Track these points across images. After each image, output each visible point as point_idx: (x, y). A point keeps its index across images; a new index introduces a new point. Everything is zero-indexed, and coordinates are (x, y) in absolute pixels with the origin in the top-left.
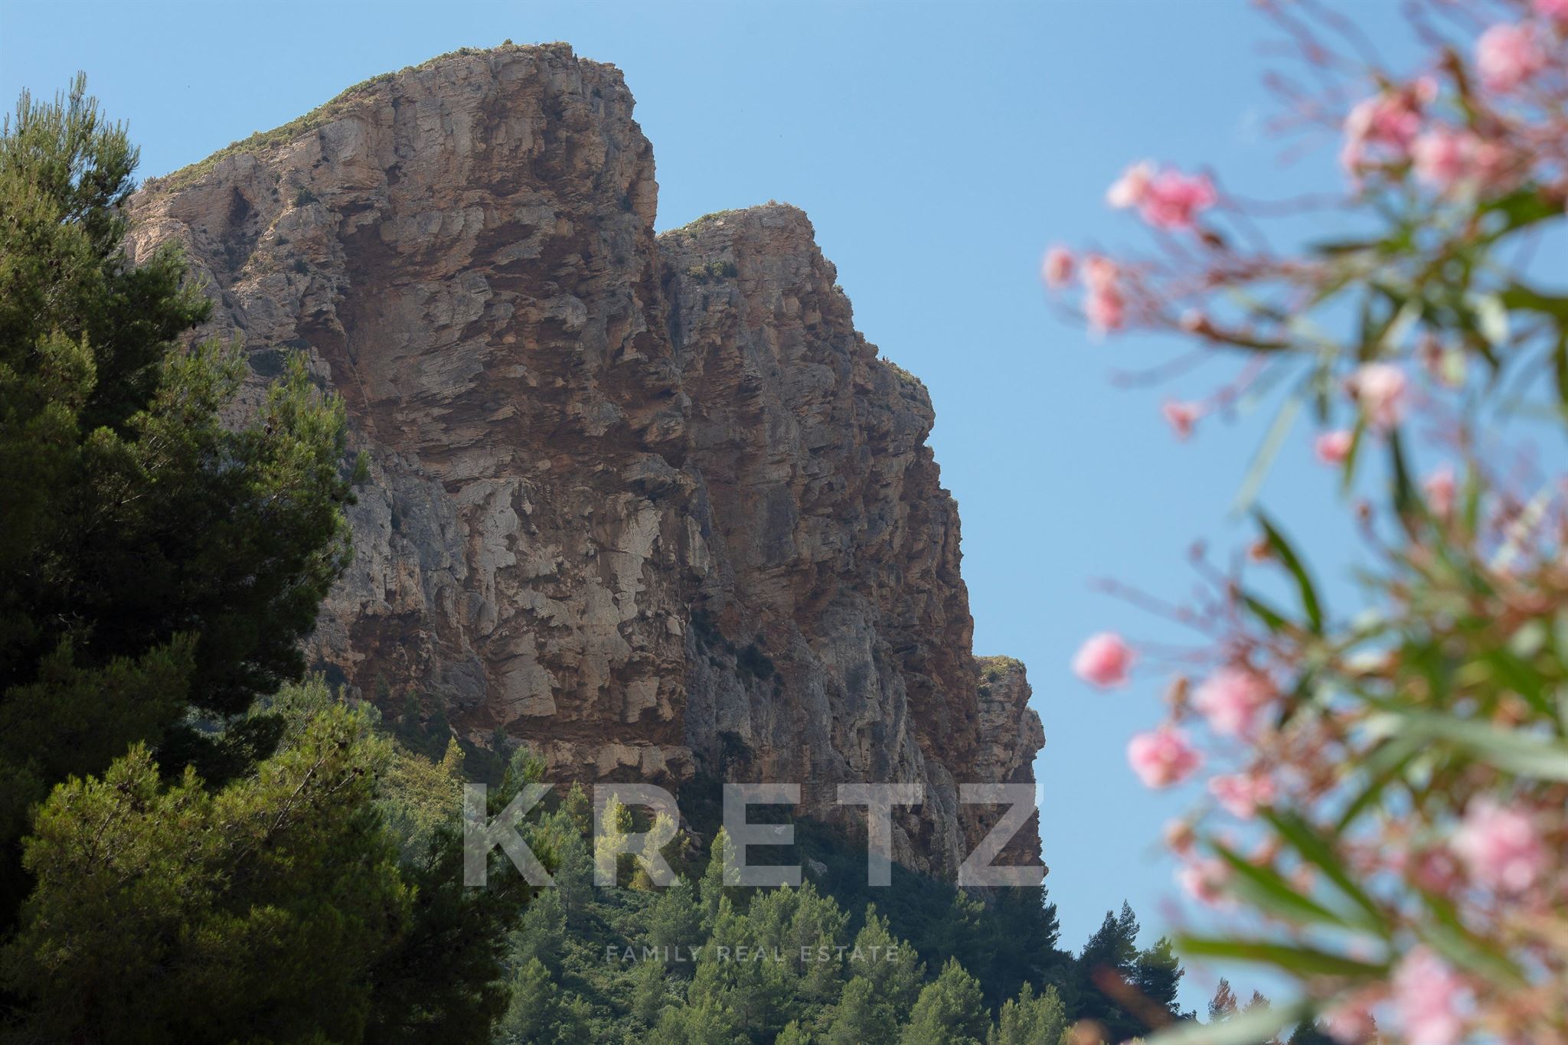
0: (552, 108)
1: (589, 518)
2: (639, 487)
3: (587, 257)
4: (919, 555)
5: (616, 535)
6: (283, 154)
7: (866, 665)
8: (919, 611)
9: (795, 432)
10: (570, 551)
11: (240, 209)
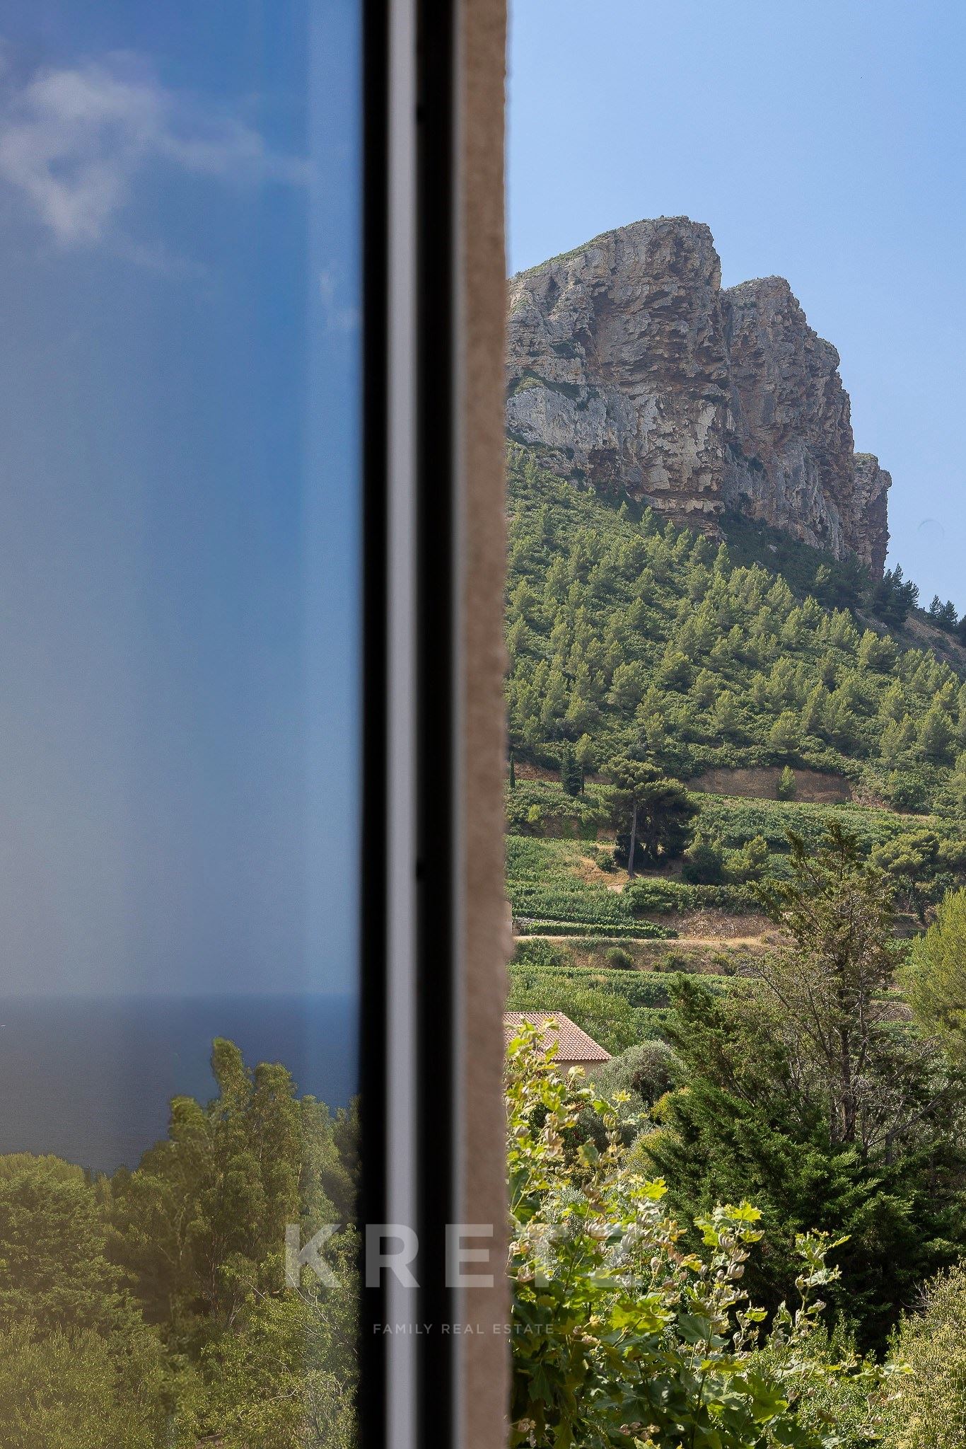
0: (679, 243)
1: (687, 410)
2: (707, 398)
3: (691, 304)
4: (830, 418)
5: (698, 417)
6: (570, 263)
7: (801, 466)
8: (828, 441)
9: (777, 371)
10: (678, 423)
11: (553, 286)
